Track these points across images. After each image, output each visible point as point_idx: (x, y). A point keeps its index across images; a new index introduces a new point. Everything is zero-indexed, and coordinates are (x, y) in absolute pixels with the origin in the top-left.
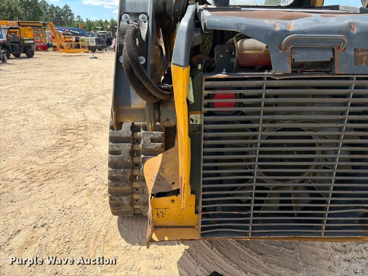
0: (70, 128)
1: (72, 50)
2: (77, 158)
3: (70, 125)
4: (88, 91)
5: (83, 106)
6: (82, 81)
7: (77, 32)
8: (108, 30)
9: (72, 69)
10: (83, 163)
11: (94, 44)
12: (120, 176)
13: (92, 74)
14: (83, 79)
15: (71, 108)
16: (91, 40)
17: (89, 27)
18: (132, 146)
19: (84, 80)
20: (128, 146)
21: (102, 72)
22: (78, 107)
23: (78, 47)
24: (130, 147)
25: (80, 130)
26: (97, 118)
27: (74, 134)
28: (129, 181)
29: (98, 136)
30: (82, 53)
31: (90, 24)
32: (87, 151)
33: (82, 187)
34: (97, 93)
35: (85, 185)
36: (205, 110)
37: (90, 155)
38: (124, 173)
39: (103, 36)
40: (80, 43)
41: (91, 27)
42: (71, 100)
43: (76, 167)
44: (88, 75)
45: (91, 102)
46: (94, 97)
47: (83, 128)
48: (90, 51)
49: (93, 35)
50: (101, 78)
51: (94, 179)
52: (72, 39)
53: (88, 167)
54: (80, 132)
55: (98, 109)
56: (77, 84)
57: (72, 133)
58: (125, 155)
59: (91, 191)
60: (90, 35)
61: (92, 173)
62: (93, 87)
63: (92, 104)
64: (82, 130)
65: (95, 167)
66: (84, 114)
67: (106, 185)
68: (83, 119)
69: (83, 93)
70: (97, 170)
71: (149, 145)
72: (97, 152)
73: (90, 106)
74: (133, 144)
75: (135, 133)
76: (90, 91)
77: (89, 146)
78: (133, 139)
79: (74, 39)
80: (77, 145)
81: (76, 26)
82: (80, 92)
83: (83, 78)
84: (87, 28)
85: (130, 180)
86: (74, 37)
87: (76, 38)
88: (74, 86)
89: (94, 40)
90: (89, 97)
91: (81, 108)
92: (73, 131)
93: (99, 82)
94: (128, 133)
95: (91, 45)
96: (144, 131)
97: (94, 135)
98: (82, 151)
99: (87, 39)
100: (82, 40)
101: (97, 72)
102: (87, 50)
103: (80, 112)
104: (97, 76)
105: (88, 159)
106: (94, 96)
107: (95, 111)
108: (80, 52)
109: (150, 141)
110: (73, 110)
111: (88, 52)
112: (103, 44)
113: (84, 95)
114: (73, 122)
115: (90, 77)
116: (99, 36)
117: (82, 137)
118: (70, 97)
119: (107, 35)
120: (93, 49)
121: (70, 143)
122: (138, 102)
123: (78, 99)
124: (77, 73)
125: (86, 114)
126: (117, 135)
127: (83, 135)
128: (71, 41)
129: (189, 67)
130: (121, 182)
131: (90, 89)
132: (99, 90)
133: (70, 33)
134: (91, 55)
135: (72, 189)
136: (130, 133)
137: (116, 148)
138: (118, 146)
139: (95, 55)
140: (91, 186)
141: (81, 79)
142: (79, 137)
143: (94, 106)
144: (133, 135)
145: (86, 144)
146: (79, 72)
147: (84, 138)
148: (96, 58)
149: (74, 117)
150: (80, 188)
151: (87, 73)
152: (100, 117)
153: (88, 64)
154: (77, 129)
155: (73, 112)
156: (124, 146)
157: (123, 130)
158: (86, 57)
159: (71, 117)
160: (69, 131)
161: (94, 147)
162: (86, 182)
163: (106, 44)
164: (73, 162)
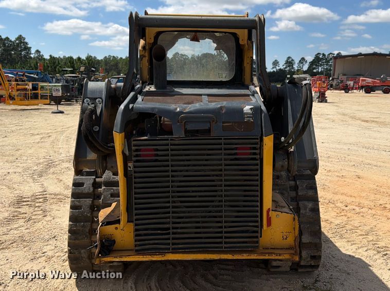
0: (25, 200)
1: (26, 102)
2: (35, 229)
3: (24, 196)
4: (48, 157)
5: (41, 176)
6: (40, 145)
7: (35, 76)
8: (81, 73)
9: (26, 129)
10: (41, 234)
11: (60, 94)
12: (79, 230)
13: (54, 136)
14: (42, 142)
15: (25, 178)
16: (55, 88)
17: (54, 67)
18: (93, 202)
19: (43, 144)
20: (88, 201)
21: (69, 131)
22: (35, 176)
23: (35, 97)
24: (91, 202)
25: (37, 202)
26: (59, 189)
27: (30, 206)
28: (87, 234)
29: (59, 207)
30: (41, 106)
31: (54, 63)
32: (45, 223)
33: (40, 254)
34: (60, 160)
35: (43, 253)
36: (134, 159)
37: (48, 226)
38: (83, 226)
39: (73, 81)
40: (39, 92)
41: (55, 68)
42: (26, 169)
43: (33, 237)
44: (49, 136)
45: (52, 170)
46: (57, 165)
47: (41, 200)
48: (53, 103)
49: (58, 81)
50: (67, 140)
51: (53, 248)
52: (27, 87)
53: (47, 237)
54: (37, 205)
55: (61, 178)
56: (33, 149)
57: (28, 205)
58: (85, 210)
59: (50, 258)
60: (54, 80)
61: (50, 242)
62: (55, 152)
63: (53, 173)
64: (40, 202)
65: (54, 237)
66: (43, 184)
67: (66, 252)
68: (41, 191)
69: (41, 161)
70: (56, 240)
71: (109, 200)
72: (58, 223)
73: (50, 175)
74: (94, 199)
75: (96, 190)
76: (51, 158)
77: (48, 218)
78: (94, 194)
79: (30, 86)
80: (33, 217)
81: (32, 65)
82: (38, 159)
83: (42, 140)
84: (50, 69)
85: (89, 234)
86: (30, 84)
87: (33, 84)
88: (30, 151)
89: (60, 88)
90: (50, 164)
91: (39, 179)
92: (28, 203)
93: (64, 146)
94: (89, 189)
95: (54, 94)
96: (104, 187)
97: (54, 207)
98: (40, 223)
99: (49, 86)
100: (42, 87)
101: (62, 132)
102: (48, 101)
103: (38, 182)
104: (62, 137)
105: (46, 230)
106: (57, 163)
107: (56, 181)
108: (38, 105)
109: (110, 196)
110: (28, 180)
111: (49, 104)
112: (73, 93)
113: (43, 163)
114: (29, 194)
115: (51, 139)
116: (67, 81)
117: (40, 209)
118: (24, 165)
119: (80, 79)
120: (57, 101)
121: (26, 215)
122: (92, 156)
123: (35, 168)
124: (33, 135)
125: (45, 185)
126: (79, 191)
127: (41, 207)
128: (26, 90)
129: (124, 133)
130: (80, 236)
131: (51, 155)
132: (63, 155)
133: (25, 78)
134: (54, 108)
135: (29, 257)
136: (92, 189)
137: (77, 203)
138: (79, 202)
139: (61, 108)
140: (50, 254)
141: (38, 143)
142: (36, 209)
143: (55, 175)
144: (94, 191)
145: (44, 216)
146: (36, 133)
147: (42, 210)
148: (62, 112)
149: (30, 188)
150: (38, 256)
151: (48, 134)
152: (62, 188)
153: (48, 122)
154: (33, 201)
155: (28, 182)
156: (85, 201)
157: (85, 186)
158: (46, 111)
159: (26, 188)
160: (24, 203)
161: (53, 219)
162: (44, 251)
163: (77, 93)
164: (29, 233)
